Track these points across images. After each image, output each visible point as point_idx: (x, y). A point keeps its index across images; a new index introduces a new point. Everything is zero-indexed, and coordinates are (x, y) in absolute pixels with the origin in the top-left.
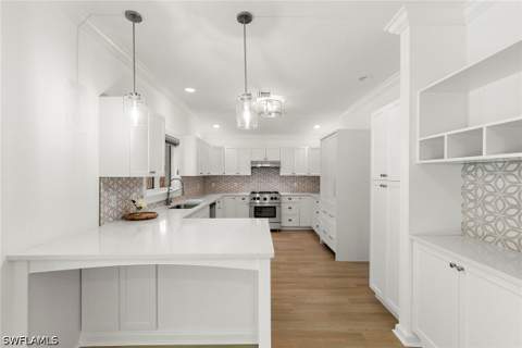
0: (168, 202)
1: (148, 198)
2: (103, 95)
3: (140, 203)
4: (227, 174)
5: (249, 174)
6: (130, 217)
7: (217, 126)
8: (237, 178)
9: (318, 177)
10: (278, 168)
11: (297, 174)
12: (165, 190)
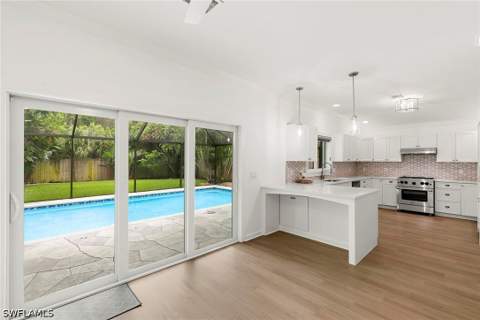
0: (322, 177)
1: (308, 173)
2: (288, 124)
3: (304, 175)
4: (376, 160)
5: (400, 160)
6: (299, 182)
7: (366, 122)
8: (387, 164)
9: (476, 163)
10: (435, 155)
11: (461, 160)
12: (320, 170)
